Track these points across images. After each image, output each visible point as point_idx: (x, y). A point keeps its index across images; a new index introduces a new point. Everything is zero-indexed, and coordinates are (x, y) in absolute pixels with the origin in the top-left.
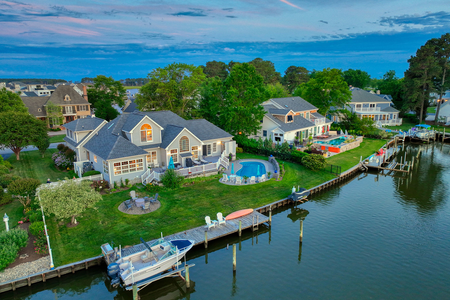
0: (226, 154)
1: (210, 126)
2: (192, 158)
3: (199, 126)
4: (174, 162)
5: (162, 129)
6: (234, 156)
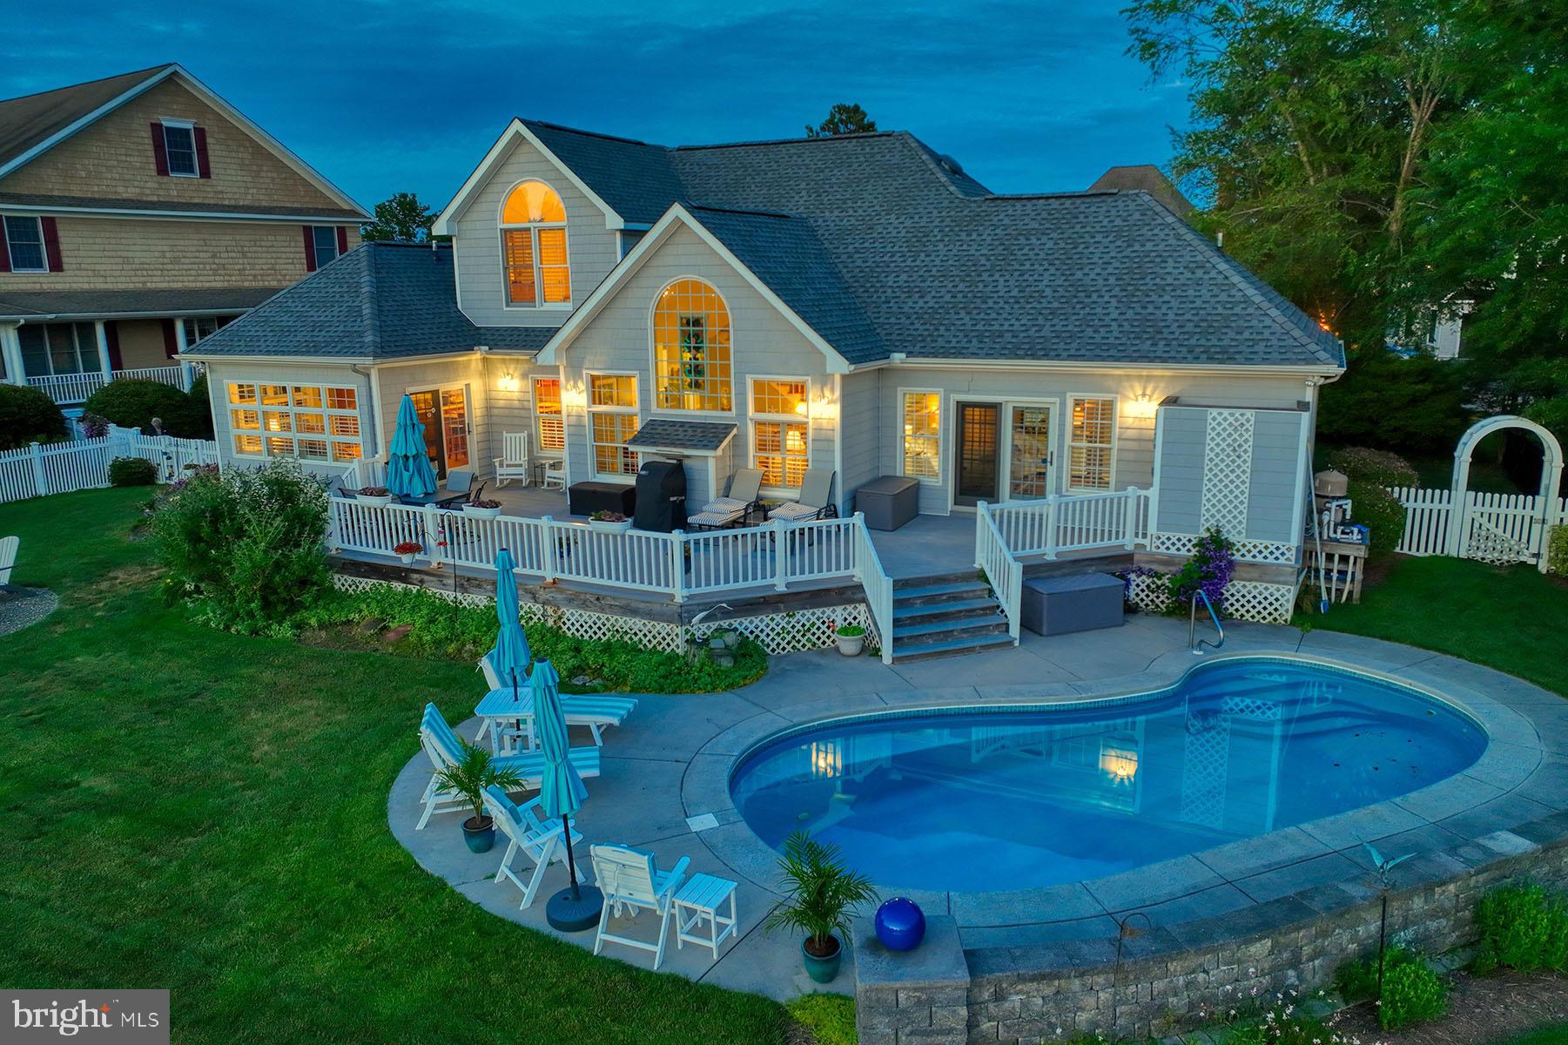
0: (1152, 528)
1: (1149, 246)
2: (708, 466)
3: (1034, 240)
4: (614, 471)
5: (614, 221)
6: (1262, 572)
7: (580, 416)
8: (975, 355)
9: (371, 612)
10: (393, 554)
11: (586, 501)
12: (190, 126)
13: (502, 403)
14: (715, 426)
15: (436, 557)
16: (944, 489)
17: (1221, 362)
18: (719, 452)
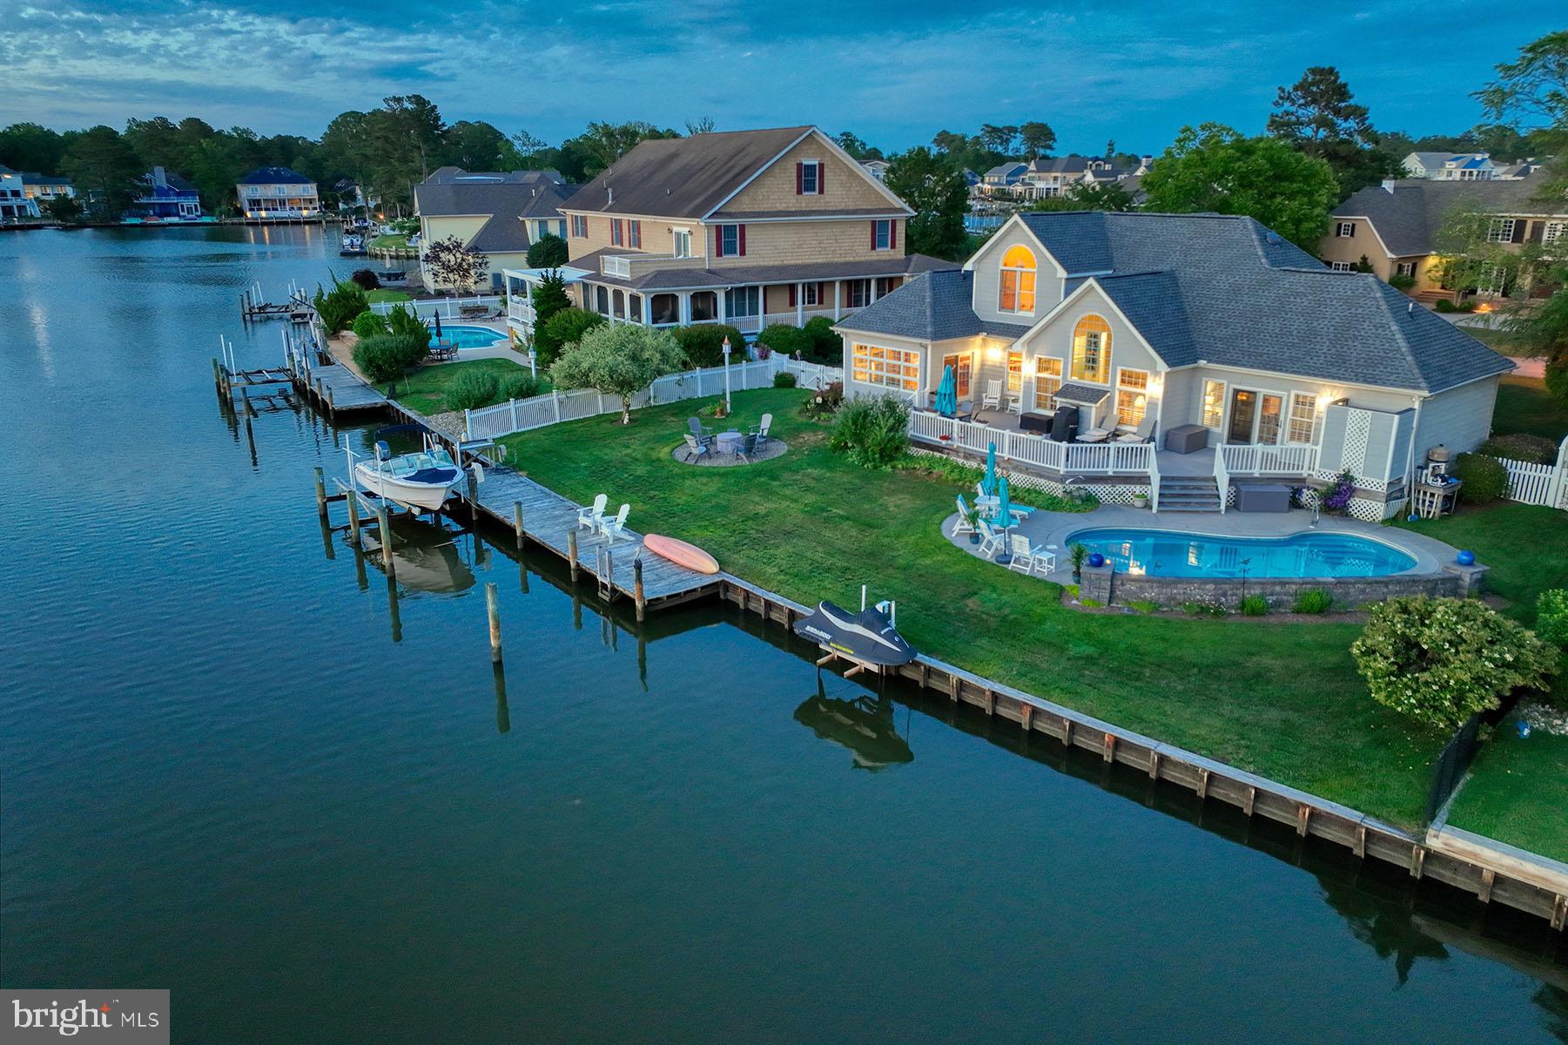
1: (1360, 310)
2: (1092, 411)
3: (1298, 300)
4: (1045, 407)
5: (1062, 273)
6: (1369, 495)
7: (1030, 378)
8: (1244, 366)
9: (925, 464)
10: (938, 439)
11: (1029, 423)
12: (816, 163)
13: (990, 363)
14: (1099, 391)
15: (956, 444)
16: (1222, 435)
17: (1369, 383)
18: (1098, 404)
